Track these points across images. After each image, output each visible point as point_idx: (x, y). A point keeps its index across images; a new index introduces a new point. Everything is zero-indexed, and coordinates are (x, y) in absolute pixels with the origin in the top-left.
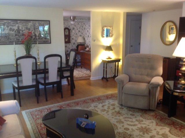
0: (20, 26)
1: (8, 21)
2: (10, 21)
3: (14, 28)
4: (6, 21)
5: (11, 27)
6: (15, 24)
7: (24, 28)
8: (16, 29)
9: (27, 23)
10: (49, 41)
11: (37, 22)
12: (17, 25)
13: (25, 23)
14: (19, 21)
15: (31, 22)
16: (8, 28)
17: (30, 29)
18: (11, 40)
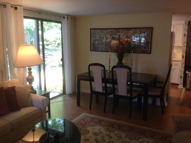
0: (121, 34)
1: (111, 30)
2: (113, 30)
3: (116, 36)
4: (109, 30)
5: (113, 36)
6: (116, 33)
7: (125, 36)
8: (117, 38)
9: (127, 31)
10: (149, 51)
11: (138, 29)
12: (118, 34)
13: (126, 31)
14: (121, 30)
15: (132, 30)
16: (111, 37)
17: (130, 37)
18: (112, 48)
